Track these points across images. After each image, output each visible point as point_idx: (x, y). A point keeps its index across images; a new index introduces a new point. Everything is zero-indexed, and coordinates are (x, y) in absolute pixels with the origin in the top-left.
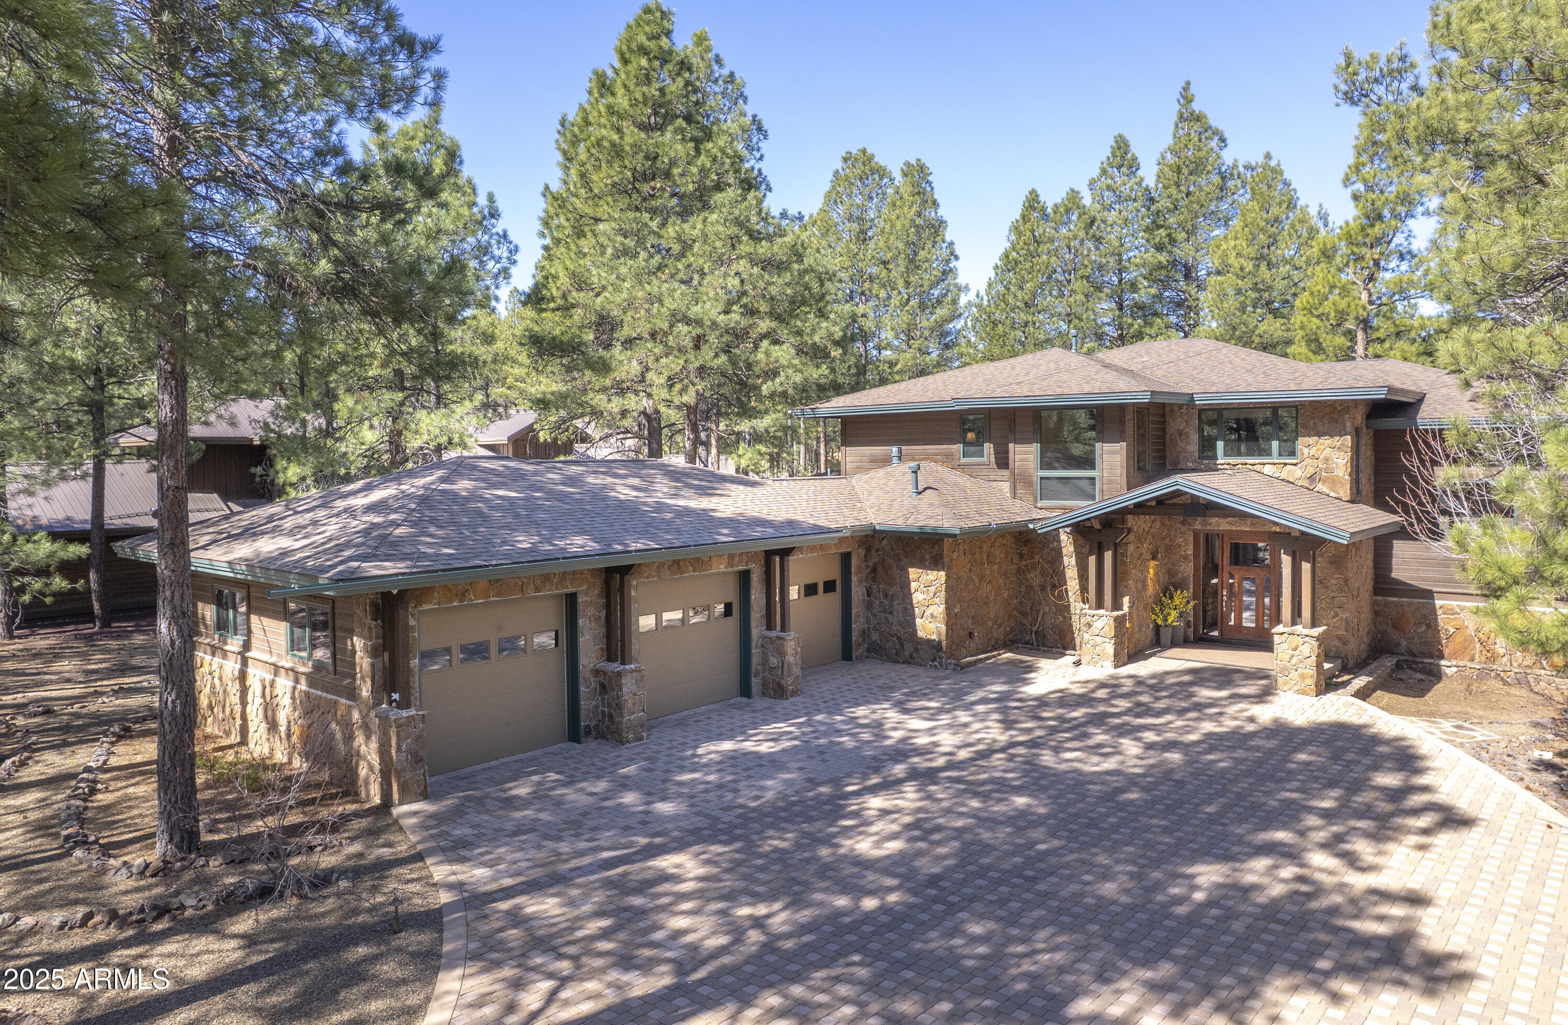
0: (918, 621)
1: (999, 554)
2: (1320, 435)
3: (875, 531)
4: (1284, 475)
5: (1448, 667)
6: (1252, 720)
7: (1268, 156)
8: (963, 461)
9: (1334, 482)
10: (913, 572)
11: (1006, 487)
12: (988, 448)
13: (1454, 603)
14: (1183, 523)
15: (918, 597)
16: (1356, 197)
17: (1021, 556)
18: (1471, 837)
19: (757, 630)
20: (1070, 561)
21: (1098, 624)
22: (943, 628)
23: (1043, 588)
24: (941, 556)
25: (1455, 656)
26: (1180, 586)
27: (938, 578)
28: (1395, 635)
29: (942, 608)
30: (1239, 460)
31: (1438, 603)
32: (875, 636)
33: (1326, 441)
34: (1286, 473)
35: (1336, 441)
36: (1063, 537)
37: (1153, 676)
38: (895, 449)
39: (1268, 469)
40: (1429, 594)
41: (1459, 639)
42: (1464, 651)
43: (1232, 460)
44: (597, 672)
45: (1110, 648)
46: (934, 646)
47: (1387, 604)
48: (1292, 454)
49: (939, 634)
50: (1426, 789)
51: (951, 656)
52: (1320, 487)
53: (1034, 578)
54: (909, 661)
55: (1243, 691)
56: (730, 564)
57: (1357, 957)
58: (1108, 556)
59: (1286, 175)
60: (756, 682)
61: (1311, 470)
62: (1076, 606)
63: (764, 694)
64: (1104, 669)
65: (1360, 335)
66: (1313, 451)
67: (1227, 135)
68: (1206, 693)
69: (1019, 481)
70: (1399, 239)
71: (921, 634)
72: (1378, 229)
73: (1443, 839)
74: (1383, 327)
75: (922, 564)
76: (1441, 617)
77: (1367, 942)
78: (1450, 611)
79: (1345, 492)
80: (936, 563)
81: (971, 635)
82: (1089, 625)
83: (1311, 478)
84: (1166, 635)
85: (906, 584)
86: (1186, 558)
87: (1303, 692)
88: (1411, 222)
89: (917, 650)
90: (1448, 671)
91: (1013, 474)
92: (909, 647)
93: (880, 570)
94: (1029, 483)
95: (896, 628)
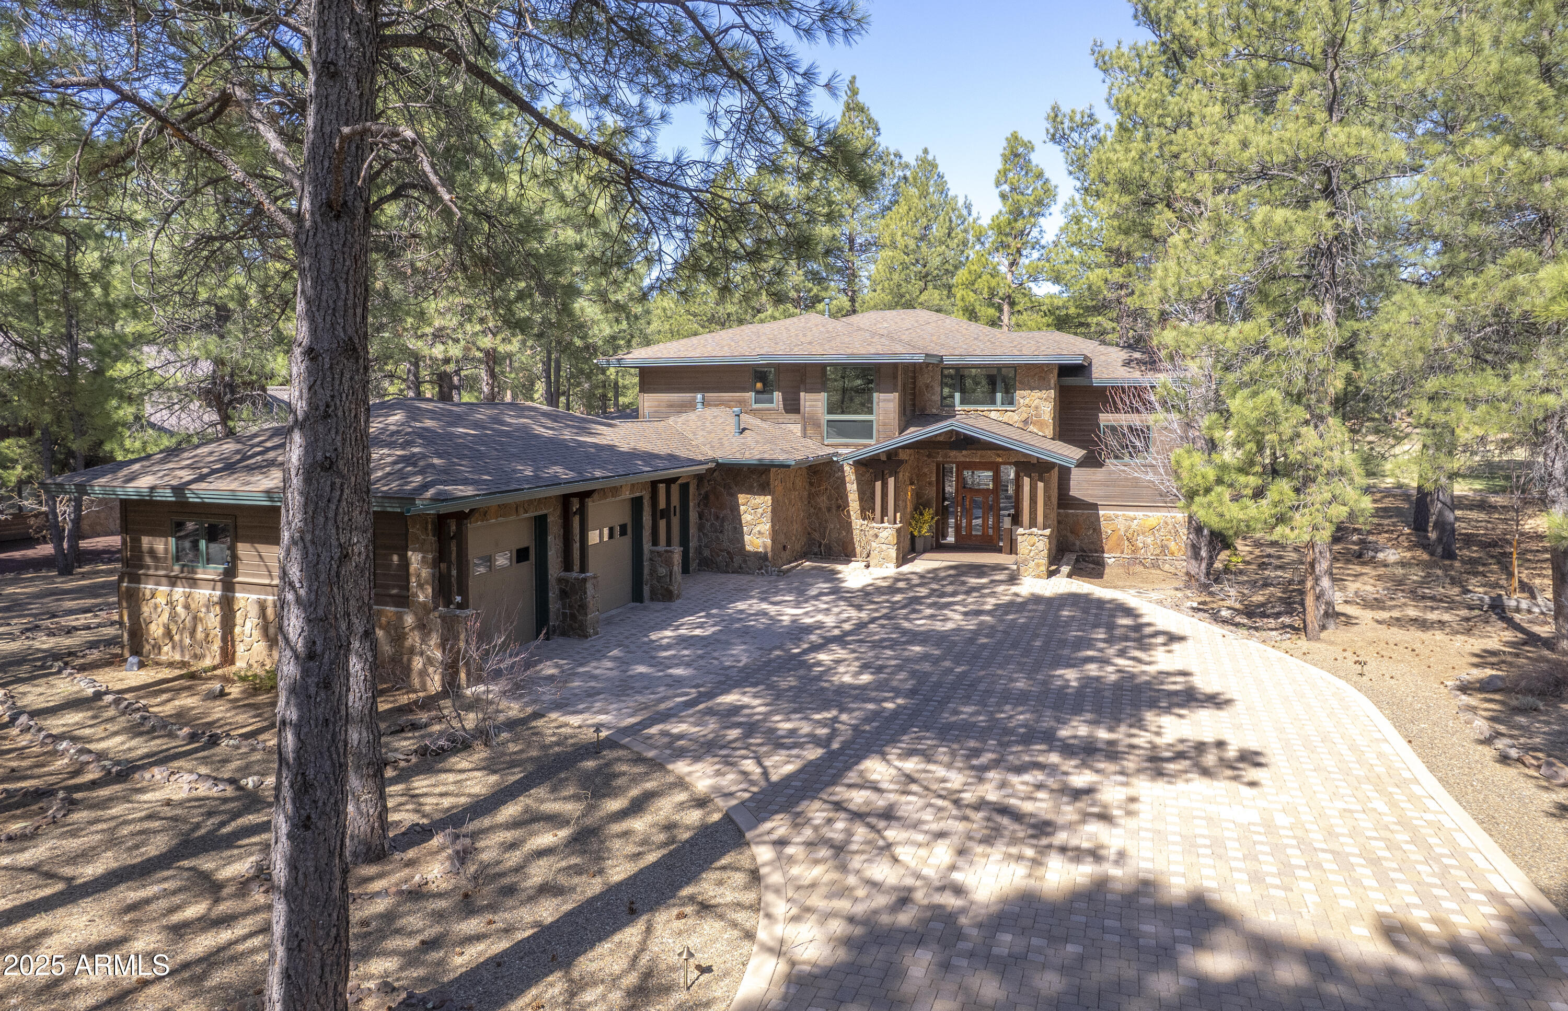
0: (747, 538)
1: (799, 482)
2: (1032, 389)
3: (718, 464)
4: (1005, 419)
5: (1110, 558)
6: (1017, 595)
7: (926, 151)
8: (755, 406)
9: (1041, 424)
10: (742, 498)
11: (797, 429)
12: (777, 396)
13: (1111, 513)
14: (929, 456)
15: (746, 518)
16: (1003, 196)
17: (811, 484)
18: (1189, 644)
19: (647, 546)
20: (852, 488)
21: (884, 534)
22: (769, 542)
23: (829, 510)
24: (768, 484)
25: (1110, 551)
26: (927, 505)
27: (764, 502)
28: (1072, 538)
29: (769, 525)
30: (972, 407)
31: (1101, 513)
32: (706, 553)
33: (1036, 394)
34: (1006, 417)
35: (1044, 394)
36: (847, 468)
37: (929, 572)
38: (699, 396)
39: (993, 415)
40: (1095, 507)
41: (1114, 538)
42: (1118, 546)
43: (967, 408)
44: (560, 580)
45: (893, 553)
46: (761, 558)
47: (1067, 515)
48: (1011, 403)
49: (765, 547)
50: (1149, 625)
51: (774, 565)
52: (1031, 428)
53: (823, 501)
54: (739, 571)
55: (997, 578)
56: (632, 491)
57: (1176, 700)
58: (891, 481)
59: (941, 169)
60: (646, 589)
61: (1025, 416)
62: (857, 523)
63: (652, 599)
64: (891, 570)
65: (1006, 308)
66: (1027, 401)
67: (880, 125)
68: (973, 581)
69: (810, 424)
70: (1035, 233)
71: (748, 548)
72: (1019, 224)
73: (1176, 646)
74: (1022, 303)
75: (750, 491)
76: (1103, 523)
77: (1176, 693)
78: (1109, 519)
79: (1049, 432)
80: (764, 489)
81: (785, 548)
82: (876, 536)
83: (1026, 422)
84: (919, 544)
85: (735, 509)
86: (930, 483)
87: (1039, 577)
88: (1042, 220)
89: (745, 561)
90: (1110, 561)
91: (804, 418)
92: (737, 560)
93: (712, 497)
94: (817, 425)
95: (725, 544)
